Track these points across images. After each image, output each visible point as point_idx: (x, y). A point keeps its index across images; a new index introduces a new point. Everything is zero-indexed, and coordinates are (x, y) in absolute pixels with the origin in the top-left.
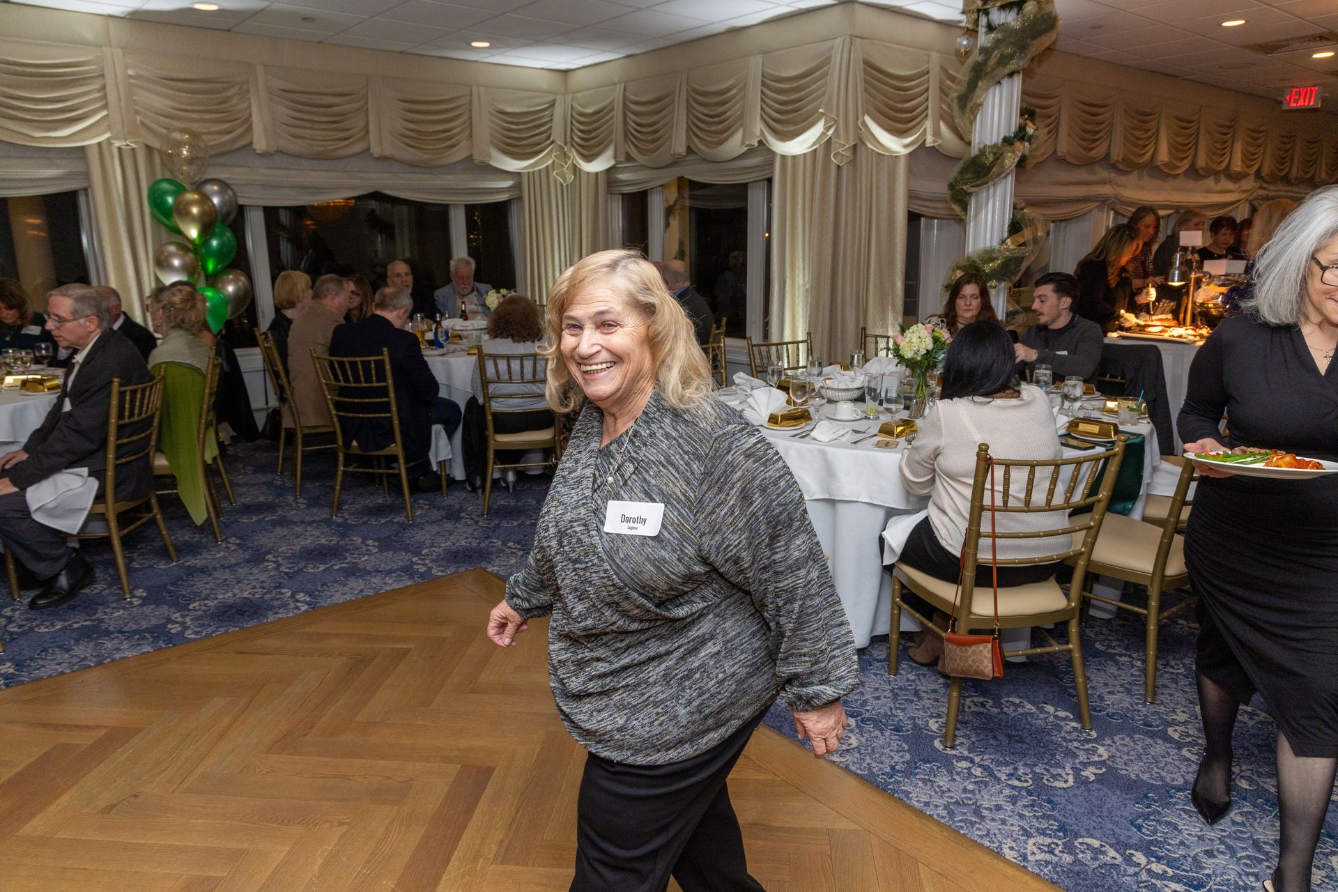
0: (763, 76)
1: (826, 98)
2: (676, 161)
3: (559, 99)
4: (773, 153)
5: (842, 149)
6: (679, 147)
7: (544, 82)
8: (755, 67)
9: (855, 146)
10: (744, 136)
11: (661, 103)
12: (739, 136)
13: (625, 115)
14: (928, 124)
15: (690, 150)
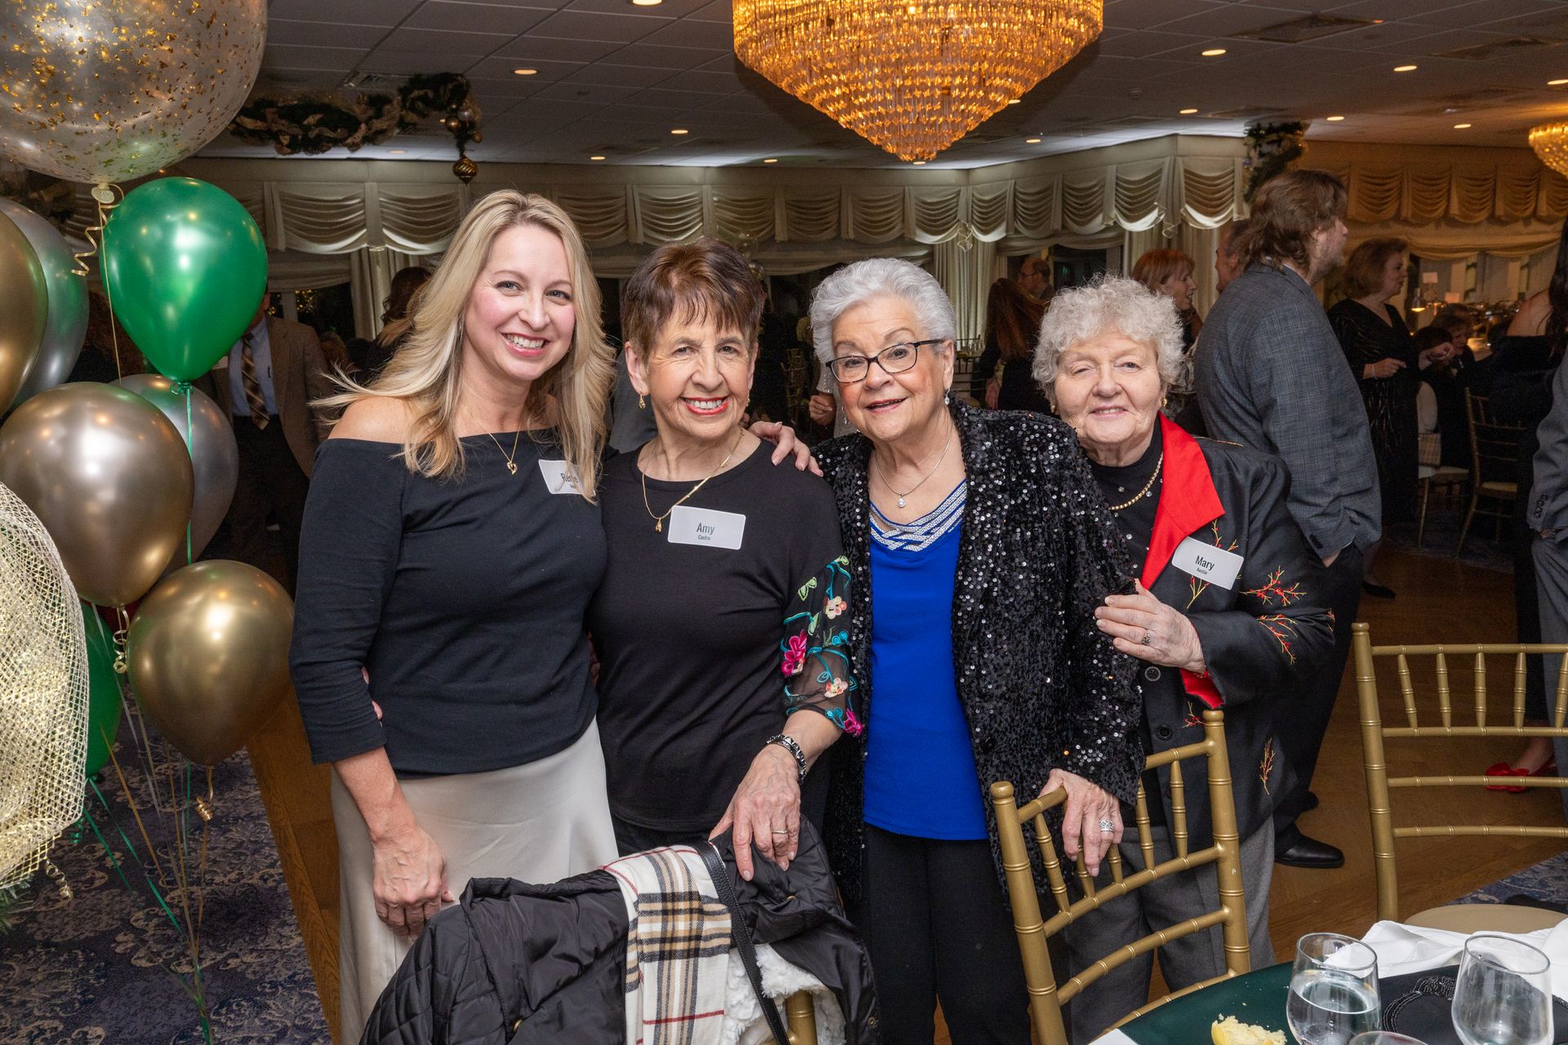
0: (1117, 178)
1: (1158, 195)
2: (1054, 234)
3: (963, 189)
4: (1124, 230)
5: (1170, 228)
6: (1057, 226)
7: (953, 178)
8: (1111, 173)
9: (1180, 226)
10: (1104, 219)
11: (1045, 193)
12: (1100, 217)
13: (1015, 201)
14: (1233, 206)
15: (1064, 227)
